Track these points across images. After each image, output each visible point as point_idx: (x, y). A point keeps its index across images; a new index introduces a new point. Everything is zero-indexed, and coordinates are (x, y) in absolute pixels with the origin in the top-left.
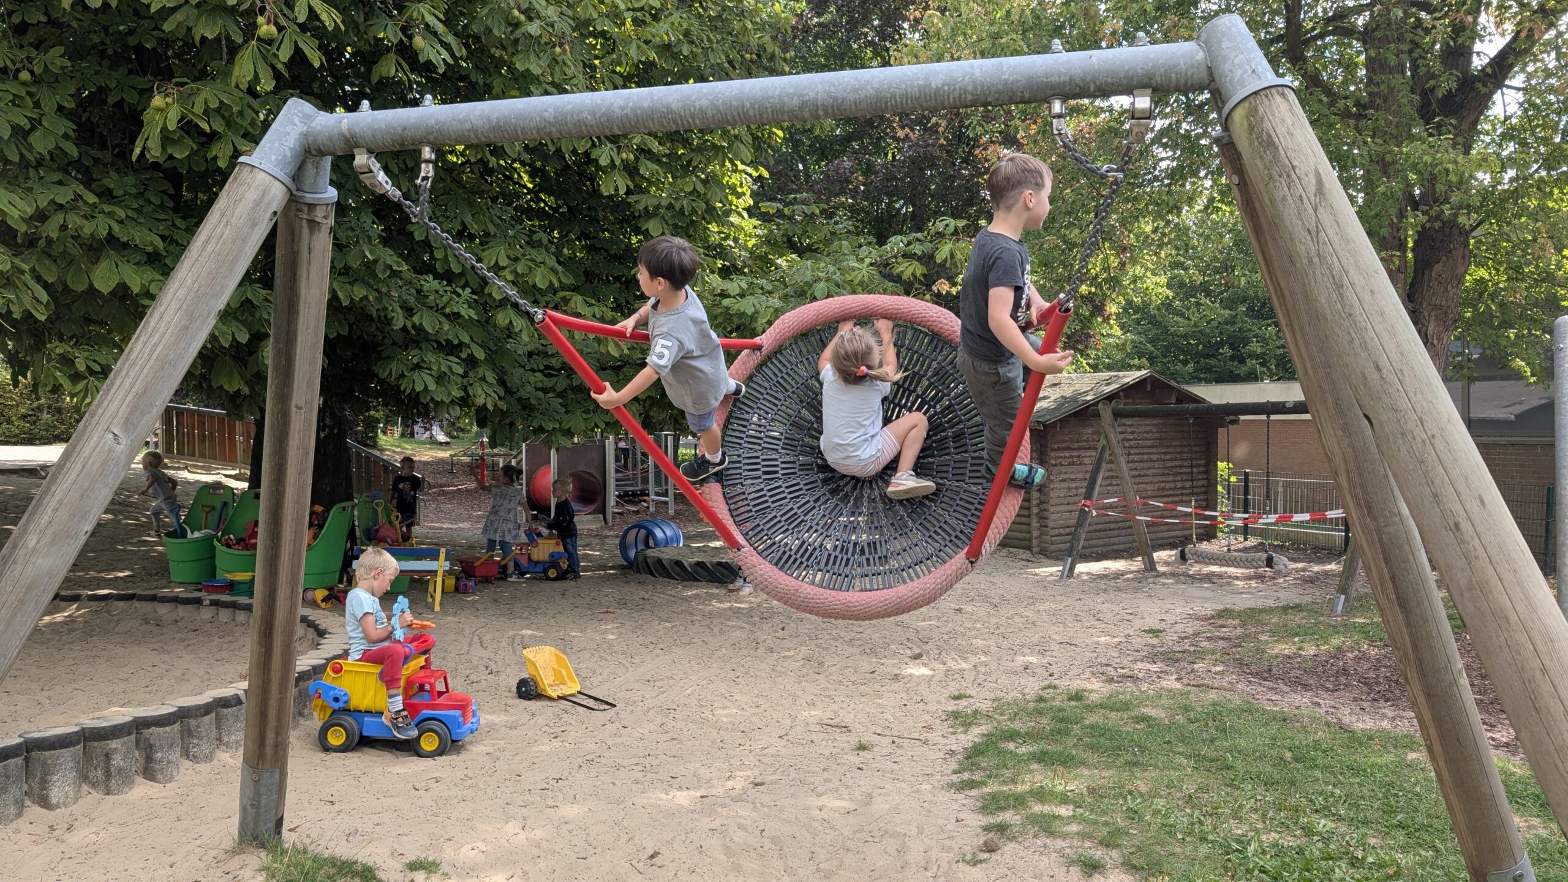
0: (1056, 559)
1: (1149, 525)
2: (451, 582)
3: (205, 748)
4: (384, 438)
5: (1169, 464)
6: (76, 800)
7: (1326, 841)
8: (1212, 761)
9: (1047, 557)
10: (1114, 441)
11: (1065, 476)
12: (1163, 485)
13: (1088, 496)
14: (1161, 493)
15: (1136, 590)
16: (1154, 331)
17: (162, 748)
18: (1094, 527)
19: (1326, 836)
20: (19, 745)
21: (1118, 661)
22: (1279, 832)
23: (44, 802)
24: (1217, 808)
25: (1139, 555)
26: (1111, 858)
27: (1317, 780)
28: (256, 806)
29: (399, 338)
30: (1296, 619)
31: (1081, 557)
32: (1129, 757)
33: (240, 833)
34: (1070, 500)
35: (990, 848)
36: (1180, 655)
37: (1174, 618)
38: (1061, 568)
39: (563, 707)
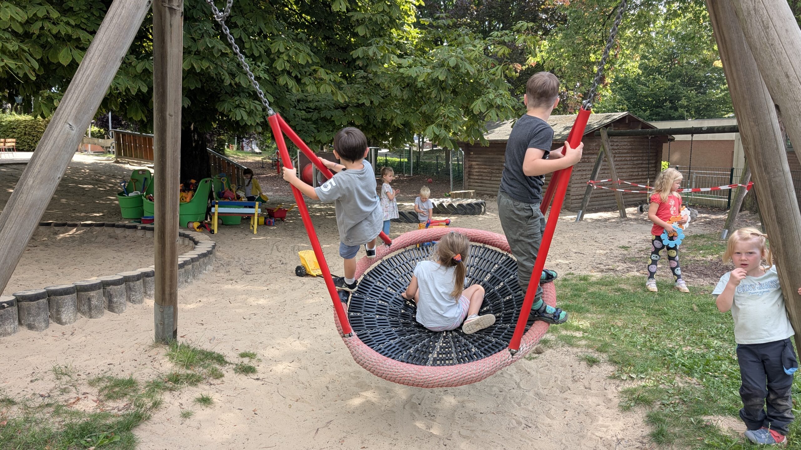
0: (574, 211)
1: (624, 194)
2: (262, 220)
3: (138, 297)
4: (228, 150)
5: (636, 162)
6: (75, 321)
7: (717, 351)
8: (657, 311)
9: (569, 211)
10: (608, 149)
11: (580, 169)
12: (632, 173)
13: (592, 178)
14: (630, 177)
15: (616, 227)
16: (630, 94)
17: (116, 296)
18: (594, 195)
19: (717, 348)
20: (44, 293)
21: (606, 262)
22: (692, 347)
23: (59, 321)
24: (659, 334)
25: (618, 210)
26: (603, 358)
27: (713, 321)
28: (163, 324)
29: (229, 90)
30: (701, 242)
31: (587, 211)
32: (612, 308)
33: (156, 337)
34: (582, 181)
35: (539, 352)
36: (639, 259)
37: (636, 241)
38: (576, 216)
39: (319, 280)
